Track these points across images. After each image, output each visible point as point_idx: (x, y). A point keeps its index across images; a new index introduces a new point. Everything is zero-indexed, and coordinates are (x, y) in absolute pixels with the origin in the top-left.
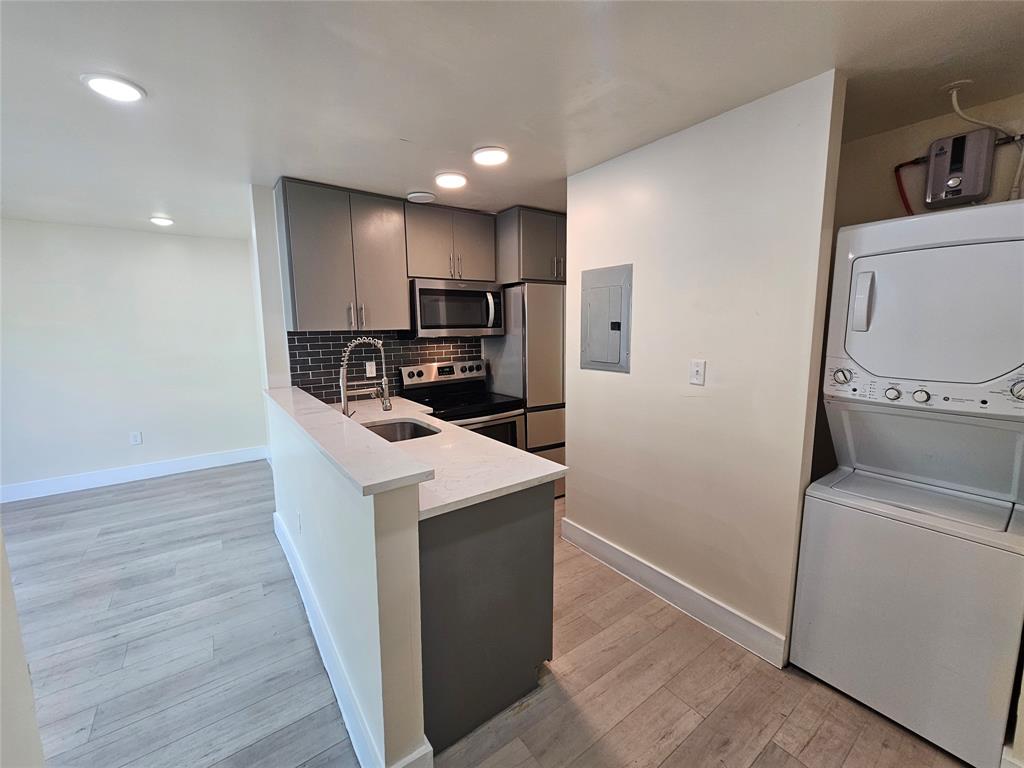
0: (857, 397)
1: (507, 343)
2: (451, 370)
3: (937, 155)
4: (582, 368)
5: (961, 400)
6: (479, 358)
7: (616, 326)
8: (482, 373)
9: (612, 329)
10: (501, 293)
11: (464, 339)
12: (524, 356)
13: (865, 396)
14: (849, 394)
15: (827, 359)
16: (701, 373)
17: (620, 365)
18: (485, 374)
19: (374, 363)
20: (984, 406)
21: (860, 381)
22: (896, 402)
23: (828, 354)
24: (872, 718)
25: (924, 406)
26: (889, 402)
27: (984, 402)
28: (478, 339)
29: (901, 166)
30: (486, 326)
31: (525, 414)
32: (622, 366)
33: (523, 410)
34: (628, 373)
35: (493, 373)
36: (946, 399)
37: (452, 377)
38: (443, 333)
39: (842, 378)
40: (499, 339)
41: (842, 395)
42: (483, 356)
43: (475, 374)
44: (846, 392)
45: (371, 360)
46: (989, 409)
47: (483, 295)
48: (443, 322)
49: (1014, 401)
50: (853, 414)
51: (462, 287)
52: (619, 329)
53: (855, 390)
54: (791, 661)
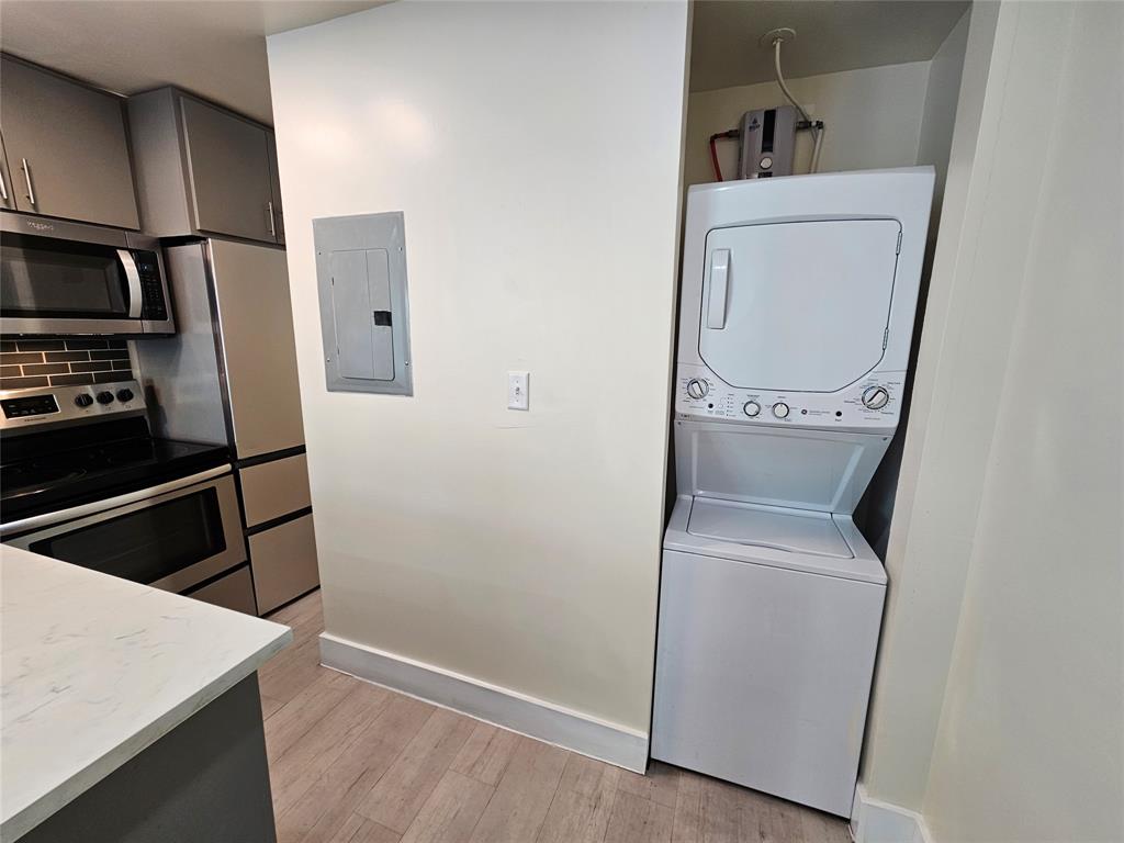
0: (714, 415)
1: (184, 348)
2: (45, 404)
3: (750, 128)
4: (329, 390)
5: (818, 413)
6: (129, 377)
7: (383, 318)
8: (137, 404)
9: (378, 323)
10: (157, 256)
11: (75, 341)
12: (221, 369)
13: (722, 413)
14: (704, 412)
15: (679, 365)
16: (525, 391)
17: (394, 382)
18: (143, 406)
20: (838, 418)
21: (717, 393)
22: (755, 419)
23: (679, 360)
24: (740, 794)
25: (783, 422)
26: (747, 419)
27: (839, 414)
28: (120, 341)
29: (716, 136)
30: (125, 316)
31: (235, 472)
32: (400, 387)
33: (228, 467)
34: (410, 394)
35: (163, 402)
36: (804, 412)
37: (49, 418)
38: (31, 326)
39: (698, 391)
40: (168, 342)
41: (696, 412)
42: (137, 372)
43: (117, 407)
44: (701, 410)
46: (844, 422)
47: (110, 254)
48: (27, 303)
49: (865, 411)
50: (704, 436)
51: (39, 229)
52: (390, 324)
53: (711, 406)
54: (653, 756)
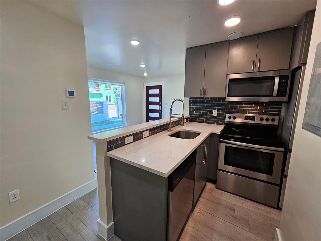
2: (253, 118)
6: (279, 115)
8: (275, 123)
10: (289, 76)
19: (216, 111)
30: (271, 96)
33: (283, 149)
42: (282, 114)
45: (215, 109)
51: (256, 75)
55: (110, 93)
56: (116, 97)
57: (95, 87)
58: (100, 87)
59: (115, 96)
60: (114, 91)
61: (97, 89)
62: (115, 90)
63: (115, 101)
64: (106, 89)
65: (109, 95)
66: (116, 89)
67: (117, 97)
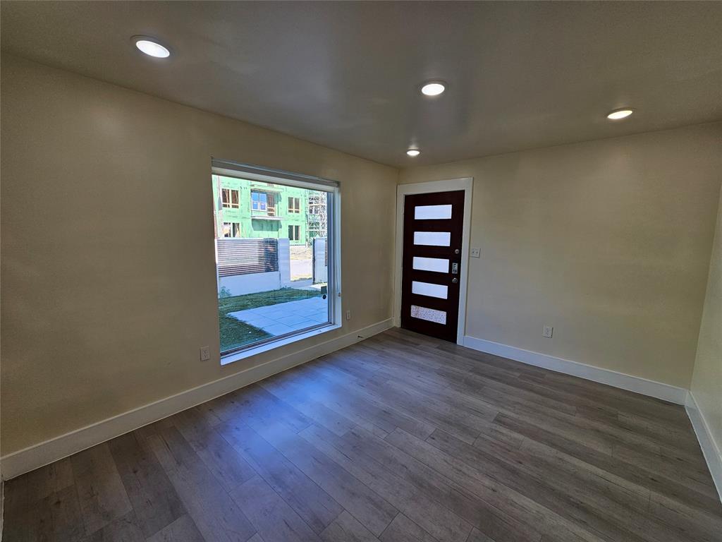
55: (298, 220)
56: (310, 228)
57: (266, 206)
58: (276, 205)
59: (308, 226)
60: (307, 216)
61: (269, 210)
62: (308, 213)
63: (308, 237)
64: (290, 211)
65: (294, 224)
66: (311, 211)
67: (312, 228)
